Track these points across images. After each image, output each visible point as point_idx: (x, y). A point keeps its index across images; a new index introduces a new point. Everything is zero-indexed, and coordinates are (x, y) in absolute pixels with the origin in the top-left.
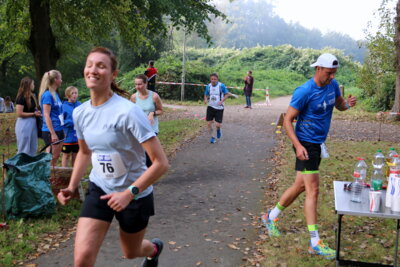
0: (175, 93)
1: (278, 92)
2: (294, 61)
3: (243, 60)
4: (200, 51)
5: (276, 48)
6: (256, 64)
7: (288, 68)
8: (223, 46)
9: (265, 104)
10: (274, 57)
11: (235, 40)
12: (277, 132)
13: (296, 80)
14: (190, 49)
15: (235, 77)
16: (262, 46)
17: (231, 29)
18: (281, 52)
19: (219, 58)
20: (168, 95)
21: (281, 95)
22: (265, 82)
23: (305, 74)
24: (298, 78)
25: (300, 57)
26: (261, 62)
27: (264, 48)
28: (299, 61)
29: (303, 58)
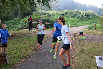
1: (73, 26)
2: (78, 15)
3: (61, 15)
4: (46, 12)
5: (72, 11)
6: (65, 16)
7: (76, 17)
8: (54, 10)
10: (71, 14)
11: (58, 8)
12: (73, 39)
13: (79, 21)
14: (43, 11)
16: (67, 10)
17: (57, 4)
18: (74, 12)
19: (53, 14)
21: (74, 27)
22: (68, 22)
23: (82, 19)
24: (80, 21)
25: (80, 14)
26: (67, 16)
27: (68, 11)
28: (80, 15)
29: (81, 14)
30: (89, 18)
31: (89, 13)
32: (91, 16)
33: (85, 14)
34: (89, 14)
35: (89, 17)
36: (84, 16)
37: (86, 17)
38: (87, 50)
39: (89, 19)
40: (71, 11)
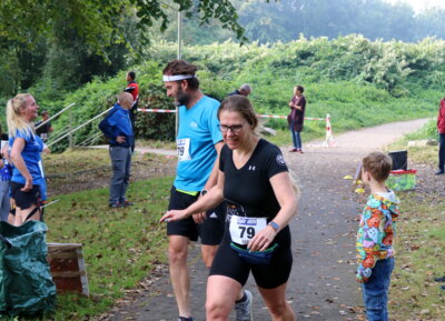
0: (163, 127)
1: (344, 122)
2: (369, 66)
3: (276, 64)
5: (335, 42)
6: (299, 72)
7: (359, 78)
9: (325, 144)
10: (331, 58)
12: (358, 190)
13: (374, 100)
15: (266, 97)
16: (309, 39)
18: (345, 49)
20: (151, 131)
21: (349, 129)
22: (319, 105)
23: (391, 87)
24: (378, 96)
25: (379, 57)
26: (308, 69)
27: (314, 42)
28: (379, 65)
29: (385, 59)
30: (431, 82)
31: (429, 54)
32: (438, 67)
33: (408, 57)
34: (430, 59)
35: (428, 77)
36: (400, 69)
37: (411, 74)
38: (432, 237)
39: (426, 87)
40: (329, 43)
